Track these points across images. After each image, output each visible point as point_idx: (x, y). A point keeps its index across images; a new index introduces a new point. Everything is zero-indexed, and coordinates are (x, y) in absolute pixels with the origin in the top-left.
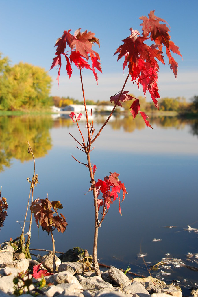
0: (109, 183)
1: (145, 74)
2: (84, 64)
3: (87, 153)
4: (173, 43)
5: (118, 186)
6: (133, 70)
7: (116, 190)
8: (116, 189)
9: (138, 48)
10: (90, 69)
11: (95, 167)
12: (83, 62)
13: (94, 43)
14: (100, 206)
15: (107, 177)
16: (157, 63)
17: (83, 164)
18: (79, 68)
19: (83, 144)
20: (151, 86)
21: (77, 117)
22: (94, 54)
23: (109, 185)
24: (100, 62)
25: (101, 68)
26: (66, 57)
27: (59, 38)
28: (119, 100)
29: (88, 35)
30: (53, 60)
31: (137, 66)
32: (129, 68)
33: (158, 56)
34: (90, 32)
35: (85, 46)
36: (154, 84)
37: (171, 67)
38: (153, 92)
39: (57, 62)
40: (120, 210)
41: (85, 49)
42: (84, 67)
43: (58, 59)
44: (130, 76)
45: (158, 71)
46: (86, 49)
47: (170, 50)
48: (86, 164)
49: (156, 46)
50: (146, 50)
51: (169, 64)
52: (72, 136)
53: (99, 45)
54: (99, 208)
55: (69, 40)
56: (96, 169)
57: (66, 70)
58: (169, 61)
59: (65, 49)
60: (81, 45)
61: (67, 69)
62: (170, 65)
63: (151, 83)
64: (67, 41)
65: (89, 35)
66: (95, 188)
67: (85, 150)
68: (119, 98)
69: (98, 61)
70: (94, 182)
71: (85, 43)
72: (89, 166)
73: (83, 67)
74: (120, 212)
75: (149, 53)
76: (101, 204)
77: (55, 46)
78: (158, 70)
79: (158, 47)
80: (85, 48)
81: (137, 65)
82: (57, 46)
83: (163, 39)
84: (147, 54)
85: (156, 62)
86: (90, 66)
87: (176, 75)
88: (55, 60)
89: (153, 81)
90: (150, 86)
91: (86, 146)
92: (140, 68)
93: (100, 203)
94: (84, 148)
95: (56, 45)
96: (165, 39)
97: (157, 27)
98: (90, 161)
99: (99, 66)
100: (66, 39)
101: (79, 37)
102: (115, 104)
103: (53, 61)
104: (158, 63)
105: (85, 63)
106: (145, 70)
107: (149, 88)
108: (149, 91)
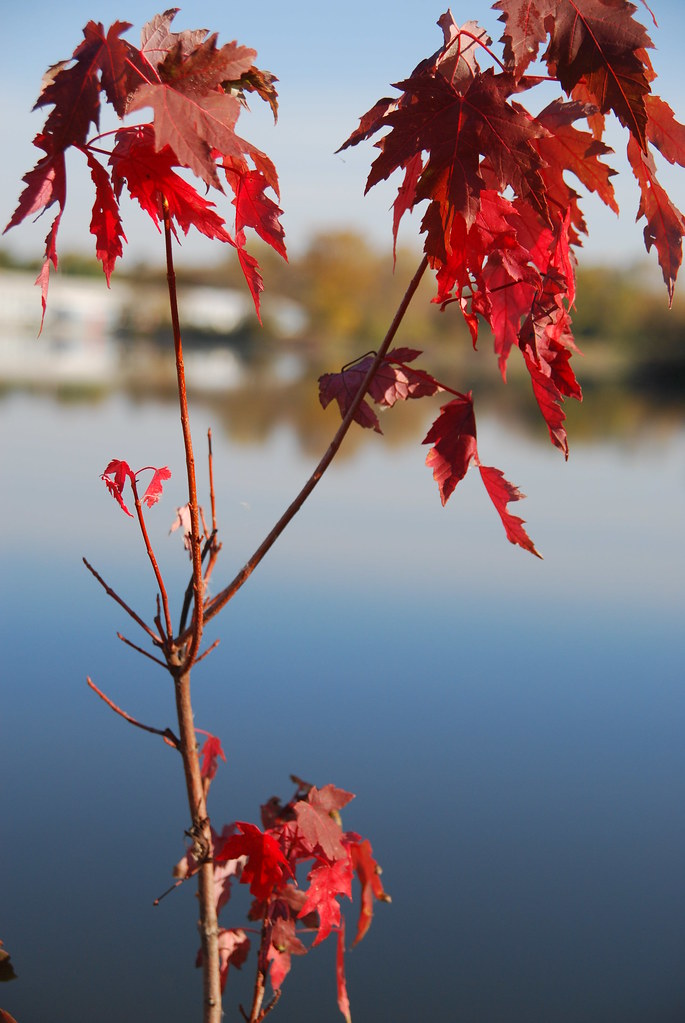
0: (296, 841)
1: (510, 273)
2: (195, 210)
3: (177, 673)
4: (665, 111)
5: (343, 861)
6: (448, 247)
7: (333, 881)
8: (335, 876)
9: (479, 132)
10: (225, 238)
11: (212, 750)
12: (191, 200)
13: (245, 92)
14: (232, 967)
15: (274, 801)
16: (578, 200)
17: (152, 730)
18: (162, 224)
19: (157, 620)
20: (539, 334)
21: (142, 488)
22: (247, 157)
23: (294, 852)
24: (276, 202)
25: (282, 234)
26: (92, 162)
27: (61, 63)
28: (368, 398)
29: (222, 58)
30: (25, 179)
31: (469, 227)
32: (427, 232)
33: (580, 167)
34: (234, 43)
35: (203, 116)
36: (555, 320)
37: (647, 231)
38: (543, 362)
39: (47, 189)
40: (344, 993)
41: (200, 132)
42: (192, 227)
43: (52, 174)
44: (431, 273)
45: (579, 244)
46: (207, 133)
47: (651, 147)
48: (168, 733)
49: (576, 112)
50: (522, 144)
51: (638, 218)
52: (95, 574)
53: (274, 107)
54: (224, 975)
55: (118, 80)
56: (218, 760)
57: (92, 231)
58: (642, 200)
59: (92, 125)
60: (184, 111)
61: (95, 226)
62: (644, 221)
63: (538, 318)
64: (106, 84)
65: (227, 62)
66: (209, 866)
67: (168, 654)
68: (368, 384)
69: (269, 192)
70: (207, 834)
71: (205, 101)
72: (181, 745)
73: (186, 228)
74: (345, 1005)
75: (535, 164)
76: (239, 955)
77: (35, 107)
78: (581, 236)
79: (583, 115)
80: (204, 126)
81: (469, 221)
82: (50, 108)
83: (612, 85)
84: (528, 166)
85: (574, 195)
86: (222, 221)
87: (674, 279)
88: (34, 179)
89: (552, 306)
90: (533, 334)
91: (175, 634)
92: (487, 237)
93: (232, 949)
94: (166, 645)
95: (41, 102)
96: (626, 85)
97: (584, 22)
98: (190, 716)
99: (271, 222)
100: (99, 74)
101: (175, 72)
102: (344, 415)
103: (26, 185)
104: (580, 203)
105: (197, 206)
106: (514, 248)
107: (526, 338)
108: (526, 355)
